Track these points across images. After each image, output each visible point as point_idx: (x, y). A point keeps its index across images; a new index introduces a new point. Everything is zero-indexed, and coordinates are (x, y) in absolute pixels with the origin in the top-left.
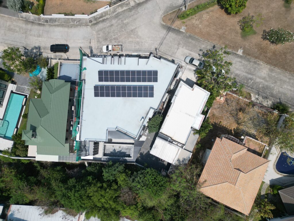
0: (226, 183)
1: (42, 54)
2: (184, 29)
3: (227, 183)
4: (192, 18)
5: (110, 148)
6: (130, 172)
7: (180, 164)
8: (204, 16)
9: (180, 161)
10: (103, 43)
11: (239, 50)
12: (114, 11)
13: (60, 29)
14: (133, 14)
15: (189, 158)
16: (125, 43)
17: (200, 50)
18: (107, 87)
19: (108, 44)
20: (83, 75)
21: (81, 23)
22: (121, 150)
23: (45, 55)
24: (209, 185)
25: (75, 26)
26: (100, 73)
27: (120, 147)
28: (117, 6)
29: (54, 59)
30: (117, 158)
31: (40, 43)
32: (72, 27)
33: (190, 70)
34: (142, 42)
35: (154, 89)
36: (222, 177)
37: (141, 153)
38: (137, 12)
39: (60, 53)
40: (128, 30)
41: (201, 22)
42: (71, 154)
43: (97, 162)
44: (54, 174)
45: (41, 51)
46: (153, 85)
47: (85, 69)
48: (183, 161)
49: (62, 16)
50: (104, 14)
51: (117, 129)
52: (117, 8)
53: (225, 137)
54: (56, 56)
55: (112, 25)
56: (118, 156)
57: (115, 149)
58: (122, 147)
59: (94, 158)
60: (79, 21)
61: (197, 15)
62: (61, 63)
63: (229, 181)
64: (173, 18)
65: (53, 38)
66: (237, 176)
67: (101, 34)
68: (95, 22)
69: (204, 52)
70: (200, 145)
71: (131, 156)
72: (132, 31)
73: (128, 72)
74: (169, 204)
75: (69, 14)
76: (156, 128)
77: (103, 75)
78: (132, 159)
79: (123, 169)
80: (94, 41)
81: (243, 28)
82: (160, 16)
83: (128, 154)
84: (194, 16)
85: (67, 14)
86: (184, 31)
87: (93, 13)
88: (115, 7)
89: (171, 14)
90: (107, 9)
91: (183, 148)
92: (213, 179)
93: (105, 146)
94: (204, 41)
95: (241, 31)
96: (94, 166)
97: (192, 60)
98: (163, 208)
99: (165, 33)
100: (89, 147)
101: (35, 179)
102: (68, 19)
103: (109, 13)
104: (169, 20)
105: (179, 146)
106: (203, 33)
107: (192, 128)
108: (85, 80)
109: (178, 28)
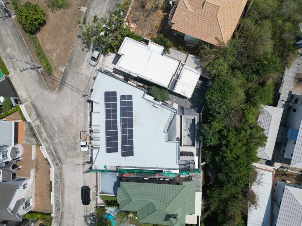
0: (218, 17)
1: (92, 214)
2: (61, 68)
3: (217, 15)
4: (50, 60)
5: (186, 140)
6: (210, 118)
7: (201, 67)
8: (48, 48)
9: (197, 67)
10: (78, 151)
11: (82, 10)
12: (46, 140)
13: (66, 195)
14: (48, 121)
15: (193, 57)
16: (78, 128)
17: (83, 50)
18: (123, 143)
19: (79, 146)
20: (111, 169)
21: (59, 174)
22: (188, 128)
23: (93, 211)
24: (220, 34)
25: (62, 180)
26: (108, 151)
27: (185, 130)
28: (40, 138)
29: (96, 200)
30: (196, 132)
31: (81, 216)
32: (63, 184)
33: (104, 60)
34: (77, 111)
35: (123, 95)
36: (212, 21)
37: (190, 107)
38: (46, 117)
39: (90, 195)
40: (64, 126)
41: (54, 50)
42: (193, 179)
43: (201, 153)
44: (214, 196)
45: (89, 215)
46: (120, 96)
47: (105, 167)
48: (197, 64)
49: (53, 194)
50: (49, 151)
51: (166, 132)
52: (43, 138)
53: (171, 20)
54: (94, 199)
55: (60, 143)
56: (195, 131)
57: (187, 135)
58: (185, 128)
59: (197, 156)
60: (57, 176)
61: (47, 56)
62: (100, 193)
63: (216, 13)
64: (50, 79)
65: (76, 203)
66: (210, 5)
67: (70, 153)
68: (58, 160)
69: (85, 47)
70: (180, 47)
71: (193, 118)
72: (65, 122)
73: (107, 122)
74: (242, 76)
75: (50, 187)
76: (164, 92)
77: (111, 148)
78: (196, 116)
79: (208, 125)
80: (77, 161)
81: (59, 7)
82: (50, 94)
83: (191, 122)
84: (49, 58)
85: (50, 189)
86: (64, 68)
87: (49, 163)
88: (42, 139)
89: (46, 82)
90: (44, 148)
91: (184, 63)
92: (214, 30)
93: (184, 145)
94: (74, 47)
95: (62, 9)
96: (205, 156)
97: (93, 59)
98: (246, 82)
99: (67, 88)
100: (186, 161)
101: (221, 216)
102: (55, 188)
103: (48, 146)
104: (53, 84)
105: (182, 68)
106: (65, 48)
107: (162, 55)
108: (117, 167)
109: (61, 74)
